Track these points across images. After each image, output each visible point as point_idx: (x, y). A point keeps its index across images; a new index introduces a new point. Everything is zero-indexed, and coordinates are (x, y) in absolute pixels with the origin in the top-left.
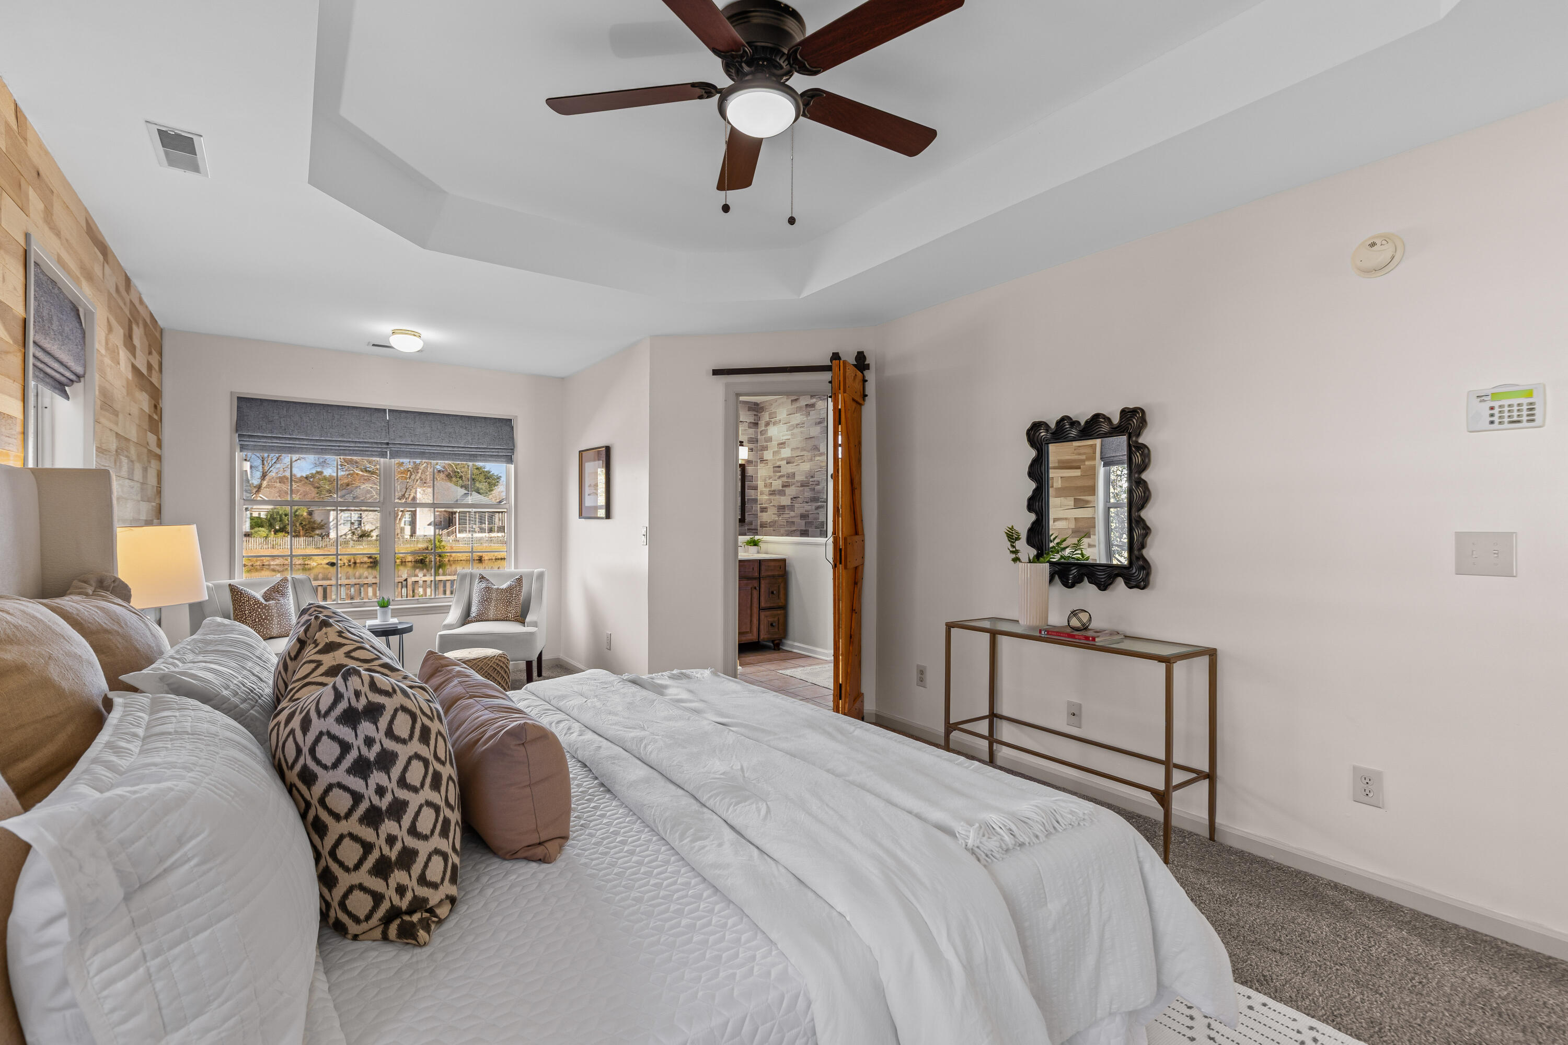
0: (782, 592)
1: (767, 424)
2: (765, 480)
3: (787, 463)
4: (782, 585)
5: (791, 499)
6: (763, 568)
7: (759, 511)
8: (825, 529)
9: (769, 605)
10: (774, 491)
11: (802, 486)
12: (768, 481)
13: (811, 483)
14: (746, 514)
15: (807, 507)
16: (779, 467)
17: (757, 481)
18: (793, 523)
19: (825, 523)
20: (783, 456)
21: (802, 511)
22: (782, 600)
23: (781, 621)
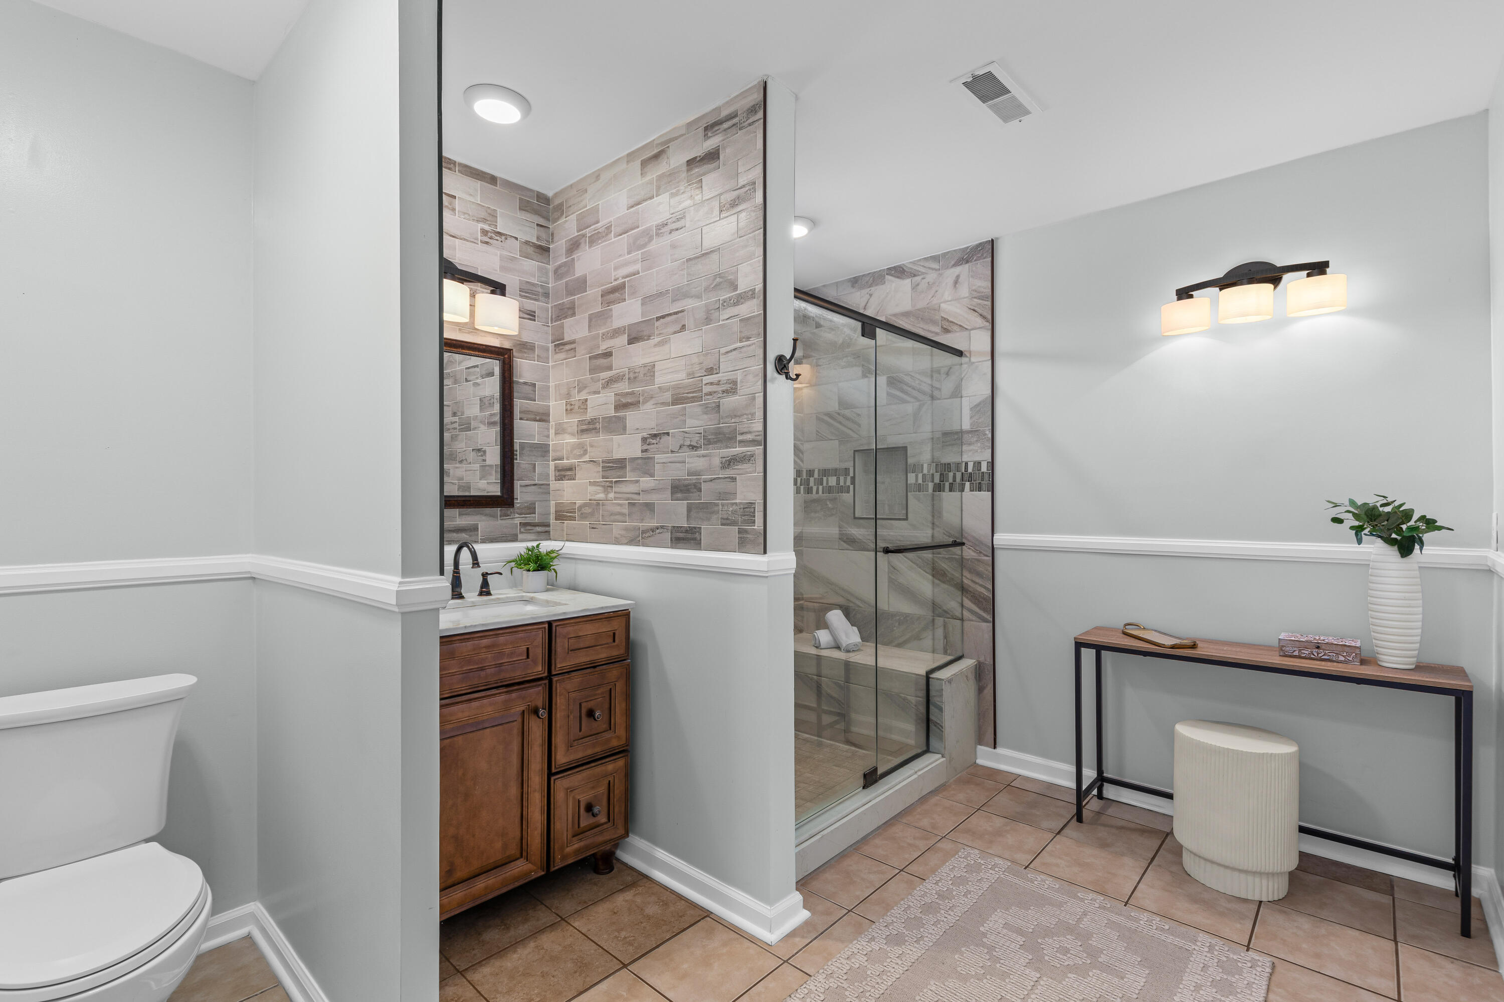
0: (619, 707)
1: (574, 246)
2: (569, 395)
3: (631, 341)
4: (620, 686)
5: (644, 440)
6: (560, 645)
7: (552, 477)
8: (758, 525)
9: (580, 755)
10: (593, 421)
11: (676, 401)
12: (577, 397)
13: (706, 389)
14: (517, 484)
15: (695, 462)
16: (608, 354)
17: (547, 398)
18: (649, 507)
19: (759, 509)
20: (617, 323)
21: (679, 473)
22: (621, 731)
23: (618, 790)
